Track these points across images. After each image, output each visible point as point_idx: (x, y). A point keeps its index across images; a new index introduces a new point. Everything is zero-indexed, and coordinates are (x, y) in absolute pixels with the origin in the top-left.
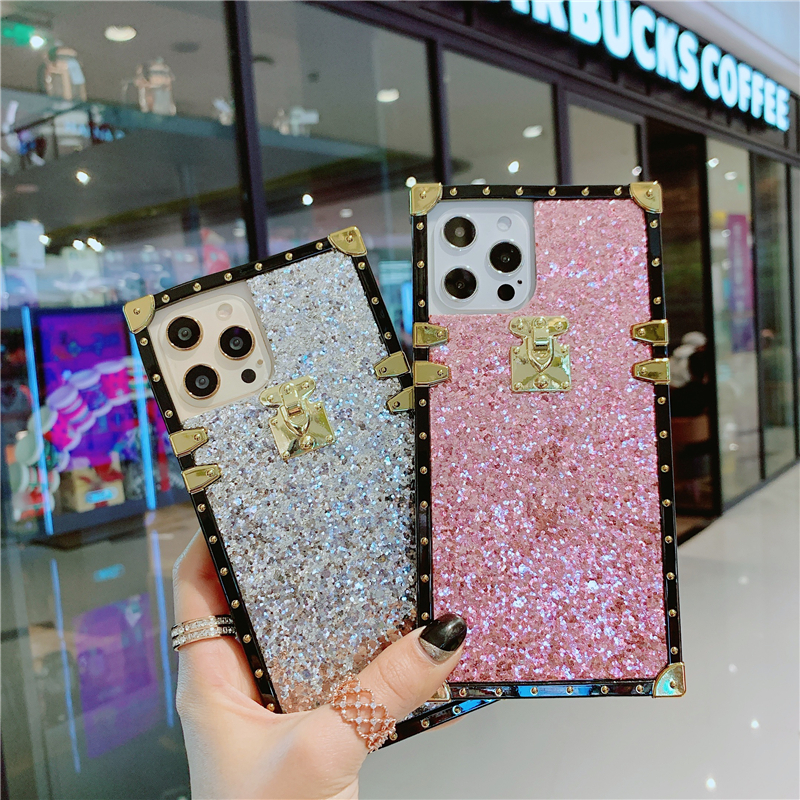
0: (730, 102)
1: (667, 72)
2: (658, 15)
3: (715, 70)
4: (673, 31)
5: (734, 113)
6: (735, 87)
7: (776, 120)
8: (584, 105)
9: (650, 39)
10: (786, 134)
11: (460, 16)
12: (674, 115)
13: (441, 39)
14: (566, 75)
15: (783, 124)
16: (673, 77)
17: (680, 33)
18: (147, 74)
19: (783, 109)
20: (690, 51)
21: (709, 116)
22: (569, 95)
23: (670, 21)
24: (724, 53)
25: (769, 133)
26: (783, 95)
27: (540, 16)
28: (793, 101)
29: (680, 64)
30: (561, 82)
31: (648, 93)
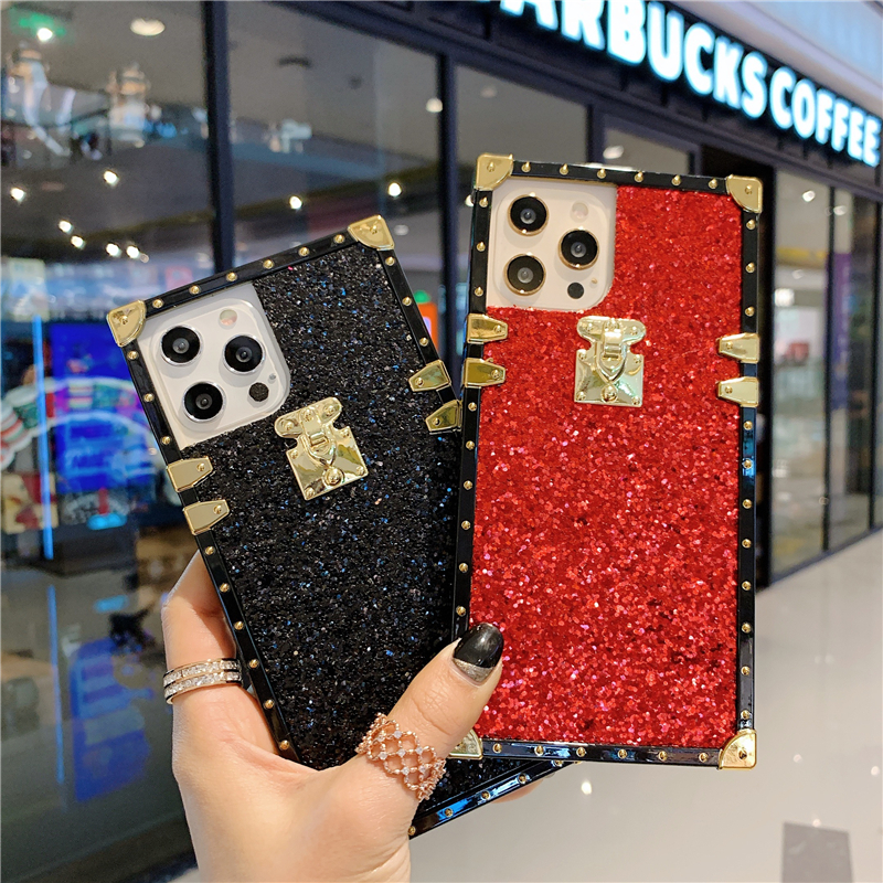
0: (804, 131)
1: (726, 97)
2: (718, 33)
3: (788, 98)
4: (736, 52)
5: (811, 141)
6: (812, 115)
7: (863, 154)
8: (624, 130)
9: (707, 61)
10: (876, 169)
11: (479, 29)
13: (452, 52)
14: (604, 96)
15: (871, 159)
16: (733, 101)
17: (745, 54)
18: (120, 80)
19: (872, 142)
20: (756, 75)
21: (780, 147)
22: (606, 117)
23: (733, 40)
24: (799, 77)
25: (855, 170)
26: (873, 126)
27: (571, 31)
29: (743, 89)
30: (598, 104)
31: (705, 118)
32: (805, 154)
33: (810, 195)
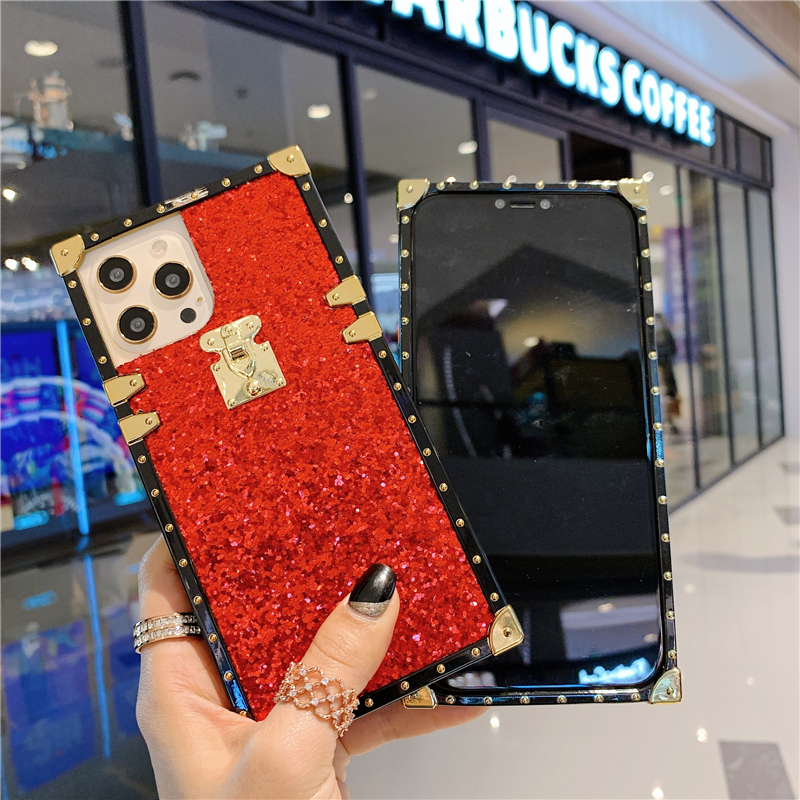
0: (652, 117)
1: (587, 87)
2: (577, 31)
3: (638, 86)
4: (592, 48)
5: (658, 127)
6: (658, 103)
7: (700, 135)
8: (504, 120)
9: (570, 55)
10: (712, 149)
11: (373, 31)
12: (598, 130)
13: (351, 53)
14: (485, 91)
15: (707, 139)
16: (594, 91)
17: (600, 49)
18: (41, 88)
19: (707, 125)
20: (612, 68)
21: (633, 132)
22: (488, 110)
23: (590, 37)
24: (645, 69)
25: (694, 149)
26: (707, 111)
27: (454, 31)
28: (718, 118)
29: (601, 81)
30: (480, 97)
31: (570, 107)
32: (654, 137)
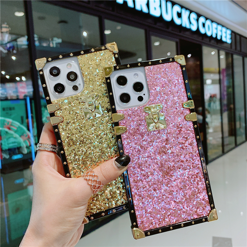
0: (209, 34)
1: (186, 25)
2: (182, 7)
3: (204, 25)
4: (188, 13)
6: (211, 30)
7: (226, 40)
9: (179, 15)
10: (231, 44)
11: (111, 9)
13: (103, 16)
14: (150, 27)
15: (229, 41)
16: (188, 26)
17: (190, 13)
19: (229, 37)
20: (194, 19)
21: (203, 39)
22: (151, 33)
23: (187, 9)
24: (207, 19)
25: (225, 45)
26: (229, 32)
27: (138, 8)
28: (233, 34)
29: (190, 23)
30: (148, 29)
31: (180, 32)
32: (210, 41)
33: (213, 53)
